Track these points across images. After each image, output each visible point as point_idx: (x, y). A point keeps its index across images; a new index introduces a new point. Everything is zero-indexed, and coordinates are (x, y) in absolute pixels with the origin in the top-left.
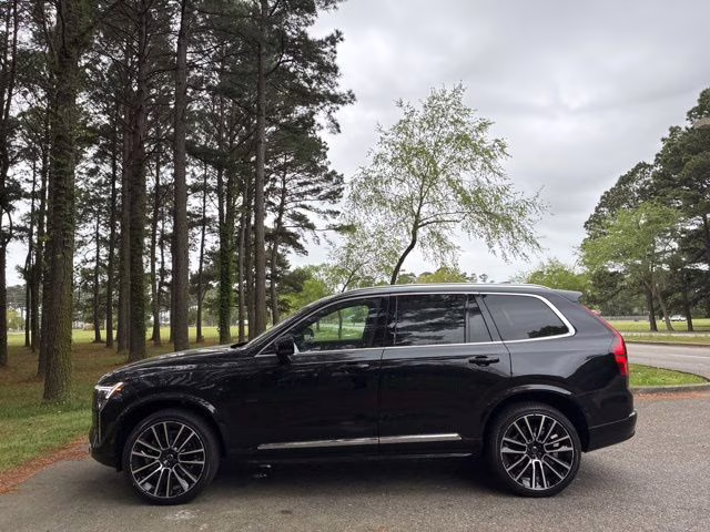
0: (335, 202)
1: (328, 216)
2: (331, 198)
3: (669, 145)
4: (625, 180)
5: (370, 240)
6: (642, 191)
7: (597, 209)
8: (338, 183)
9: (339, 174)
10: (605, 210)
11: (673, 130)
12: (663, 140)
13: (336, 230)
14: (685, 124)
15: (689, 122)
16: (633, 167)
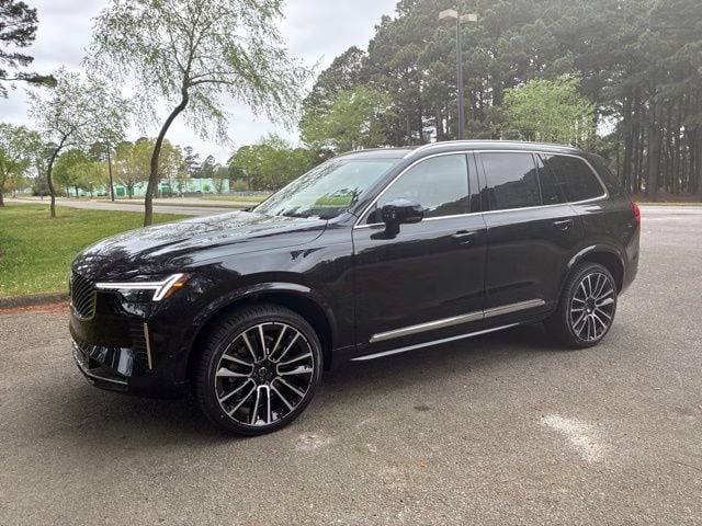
0: (24, 45)
1: (16, 61)
2: (18, 38)
3: (381, 33)
4: (339, 62)
5: (86, 97)
6: (353, 75)
7: (314, 87)
8: (28, 20)
9: (30, 8)
10: (322, 91)
11: (385, 19)
12: (376, 27)
13: (29, 80)
14: (394, 16)
15: (397, 14)
16: (347, 50)
